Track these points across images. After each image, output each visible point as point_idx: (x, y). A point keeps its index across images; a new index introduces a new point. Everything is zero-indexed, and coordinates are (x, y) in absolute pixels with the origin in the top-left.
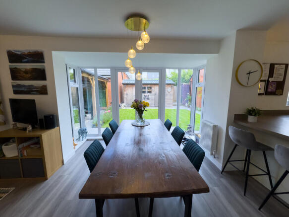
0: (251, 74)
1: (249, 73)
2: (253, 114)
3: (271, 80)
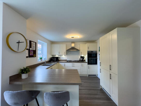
0: (20, 43)
1: (19, 43)
2: (25, 73)
3: (31, 49)
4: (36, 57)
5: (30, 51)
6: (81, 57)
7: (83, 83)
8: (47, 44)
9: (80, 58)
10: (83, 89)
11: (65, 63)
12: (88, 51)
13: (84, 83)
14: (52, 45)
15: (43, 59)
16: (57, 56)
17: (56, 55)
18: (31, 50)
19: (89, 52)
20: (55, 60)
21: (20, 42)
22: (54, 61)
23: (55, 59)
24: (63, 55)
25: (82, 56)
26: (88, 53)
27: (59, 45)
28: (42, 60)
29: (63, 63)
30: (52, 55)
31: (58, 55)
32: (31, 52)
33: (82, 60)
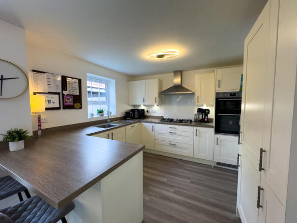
0: (5, 80)
1: (2, 79)
3: (65, 93)
4: (81, 108)
5: (65, 97)
6: (200, 111)
7: (189, 181)
8: (114, 81)
9: (196, 112)
10: (176, 202)
11: (153, 124)
12: (217, 94)
13: (191, 182)
14: (131, 82)
15: (105, 113)
16: (142, 107)
17: (140, 106)
18: (67, 95)
19: (221, 96)
20: (136, 116)
21: (4, 78)
22: (133, 118)
23: (136, 113)
24: (153, 106)
25: (205, 107)
26: (217, 99)
27: (144, 81)
28: (102, 115)
29: (150, 125)
30: (134, 106)
31: (144, 105)
32: (68, 99)
33: (202, 119)
